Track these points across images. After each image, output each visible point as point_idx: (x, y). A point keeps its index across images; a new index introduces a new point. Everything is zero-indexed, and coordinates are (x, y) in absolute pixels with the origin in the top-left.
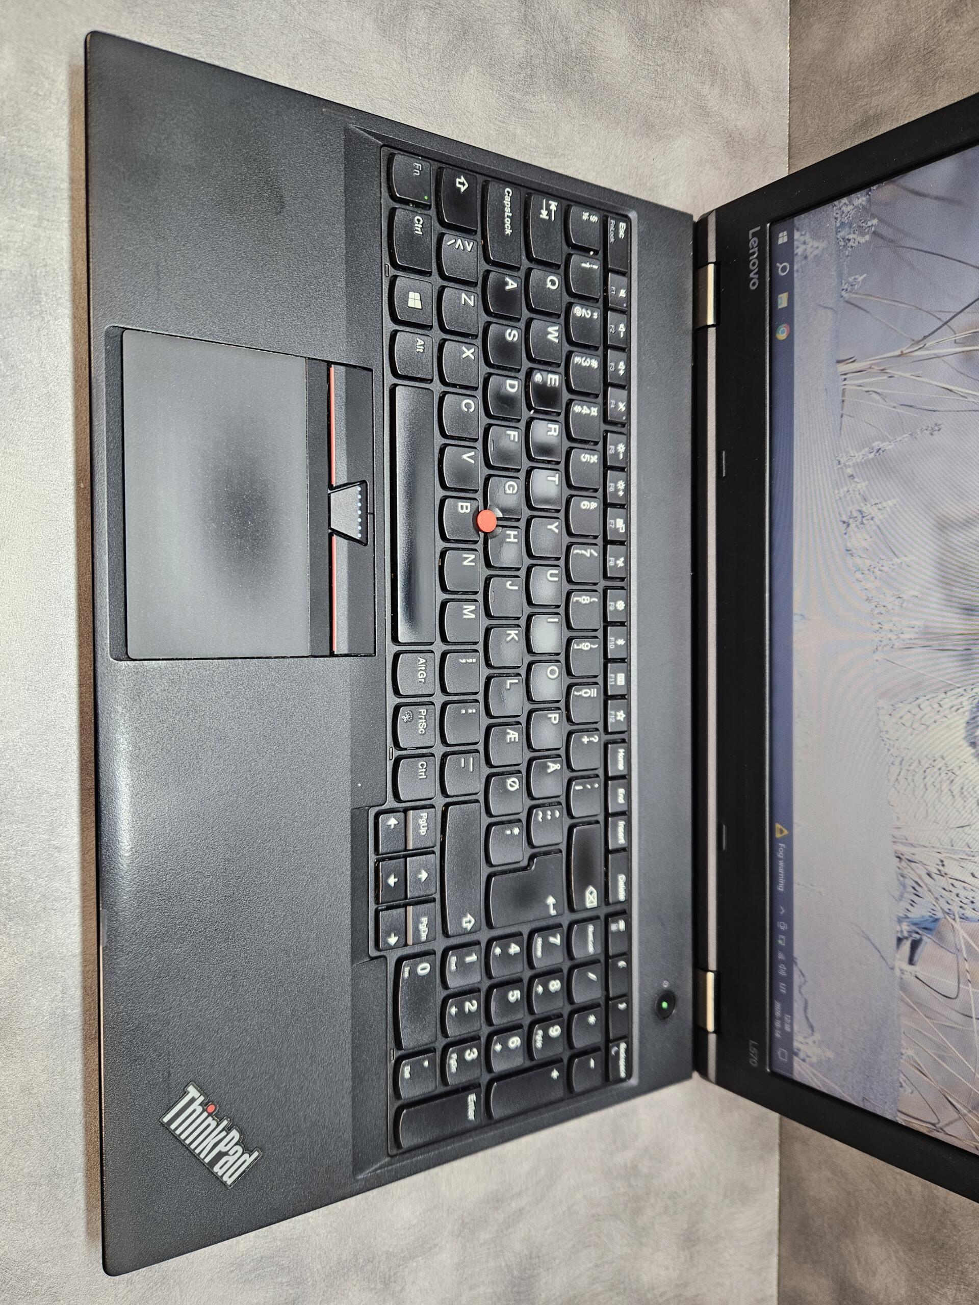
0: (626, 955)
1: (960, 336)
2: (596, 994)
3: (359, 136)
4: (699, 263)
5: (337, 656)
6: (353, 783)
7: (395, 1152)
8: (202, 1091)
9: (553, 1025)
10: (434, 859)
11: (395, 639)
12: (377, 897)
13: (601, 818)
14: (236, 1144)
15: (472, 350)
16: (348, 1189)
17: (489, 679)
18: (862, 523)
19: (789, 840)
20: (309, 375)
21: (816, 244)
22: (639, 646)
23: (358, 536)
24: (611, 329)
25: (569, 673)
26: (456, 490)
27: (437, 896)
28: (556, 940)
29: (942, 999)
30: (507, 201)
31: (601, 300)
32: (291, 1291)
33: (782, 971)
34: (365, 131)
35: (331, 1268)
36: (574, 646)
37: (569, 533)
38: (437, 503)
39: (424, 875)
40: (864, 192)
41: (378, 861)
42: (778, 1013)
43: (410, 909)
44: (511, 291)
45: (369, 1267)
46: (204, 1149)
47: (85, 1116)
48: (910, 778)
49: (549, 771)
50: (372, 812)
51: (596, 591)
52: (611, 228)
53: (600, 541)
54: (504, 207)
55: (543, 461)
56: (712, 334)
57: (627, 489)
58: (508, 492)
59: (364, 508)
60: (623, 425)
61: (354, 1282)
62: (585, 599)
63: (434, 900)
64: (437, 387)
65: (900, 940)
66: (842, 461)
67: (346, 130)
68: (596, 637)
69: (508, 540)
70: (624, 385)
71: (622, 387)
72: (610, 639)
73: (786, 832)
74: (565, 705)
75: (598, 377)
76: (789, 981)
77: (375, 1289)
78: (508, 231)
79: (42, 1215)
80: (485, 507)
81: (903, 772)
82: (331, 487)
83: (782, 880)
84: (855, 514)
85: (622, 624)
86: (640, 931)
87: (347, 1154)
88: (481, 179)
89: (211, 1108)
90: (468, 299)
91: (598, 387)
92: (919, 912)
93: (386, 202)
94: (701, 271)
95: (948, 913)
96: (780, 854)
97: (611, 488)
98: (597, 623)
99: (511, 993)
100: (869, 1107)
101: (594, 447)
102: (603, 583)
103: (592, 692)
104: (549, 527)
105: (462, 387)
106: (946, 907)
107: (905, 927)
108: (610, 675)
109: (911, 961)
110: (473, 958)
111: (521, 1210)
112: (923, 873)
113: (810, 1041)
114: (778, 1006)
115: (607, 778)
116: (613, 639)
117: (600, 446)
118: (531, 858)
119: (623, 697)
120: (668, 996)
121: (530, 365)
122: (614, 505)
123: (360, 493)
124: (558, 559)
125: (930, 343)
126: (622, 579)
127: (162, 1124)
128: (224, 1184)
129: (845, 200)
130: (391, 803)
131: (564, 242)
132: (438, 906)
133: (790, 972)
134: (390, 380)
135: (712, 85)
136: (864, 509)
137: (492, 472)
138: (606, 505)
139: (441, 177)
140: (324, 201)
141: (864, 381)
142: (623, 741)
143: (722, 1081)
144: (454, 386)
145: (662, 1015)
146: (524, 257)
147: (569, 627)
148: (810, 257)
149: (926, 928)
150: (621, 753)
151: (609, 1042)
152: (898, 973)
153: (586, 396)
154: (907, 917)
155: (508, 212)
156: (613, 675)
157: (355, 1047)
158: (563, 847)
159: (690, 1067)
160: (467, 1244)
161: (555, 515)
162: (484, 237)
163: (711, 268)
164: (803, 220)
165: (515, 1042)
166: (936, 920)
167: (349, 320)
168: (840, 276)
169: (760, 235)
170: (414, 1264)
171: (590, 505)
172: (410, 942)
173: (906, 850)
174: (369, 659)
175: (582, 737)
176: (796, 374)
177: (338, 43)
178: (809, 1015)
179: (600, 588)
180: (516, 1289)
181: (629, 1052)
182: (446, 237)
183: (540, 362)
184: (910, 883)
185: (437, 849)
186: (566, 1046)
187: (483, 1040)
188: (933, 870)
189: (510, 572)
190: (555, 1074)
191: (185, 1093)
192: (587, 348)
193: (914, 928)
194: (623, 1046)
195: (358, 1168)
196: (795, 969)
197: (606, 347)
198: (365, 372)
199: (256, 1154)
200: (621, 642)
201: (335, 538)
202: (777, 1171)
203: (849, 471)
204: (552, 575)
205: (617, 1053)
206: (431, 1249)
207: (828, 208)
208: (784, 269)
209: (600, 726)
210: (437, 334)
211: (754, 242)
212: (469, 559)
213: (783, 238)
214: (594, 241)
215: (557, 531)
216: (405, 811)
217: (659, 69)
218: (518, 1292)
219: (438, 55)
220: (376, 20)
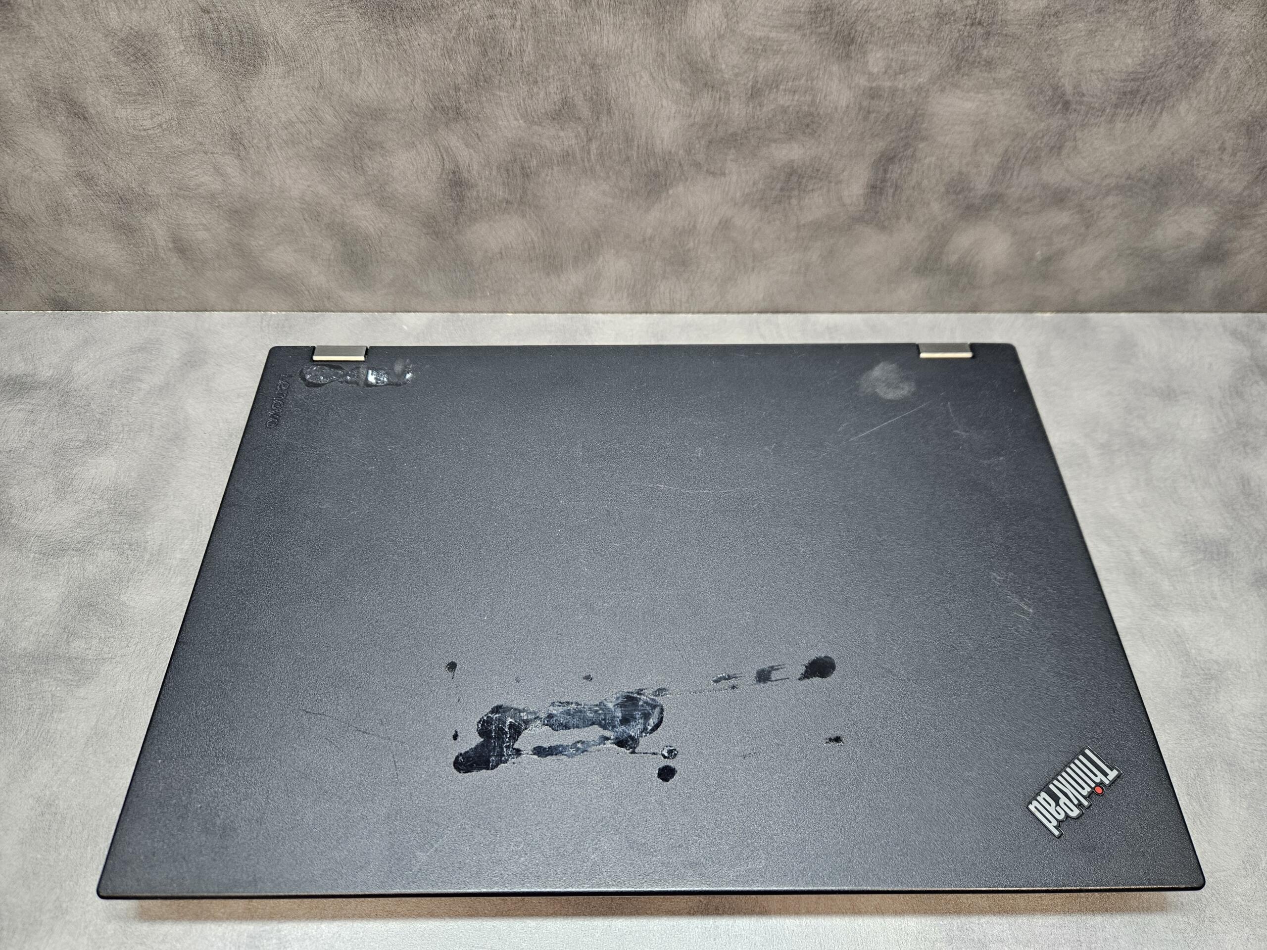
32: (1219, 767)
35: (1197, 730)
45: (1196, 693)
61: (1210, 708)
77: (1216, 688)
111: (1143, 552)
135: (141, 381)
160: (1174, 601)
170: (1193, 651)
177: (97, 721)
180: (1215, 557)
206: (1179, 636)
217: (127, 429)
218: (1218, 554)
219: (110, 630)
220: (78, 686)
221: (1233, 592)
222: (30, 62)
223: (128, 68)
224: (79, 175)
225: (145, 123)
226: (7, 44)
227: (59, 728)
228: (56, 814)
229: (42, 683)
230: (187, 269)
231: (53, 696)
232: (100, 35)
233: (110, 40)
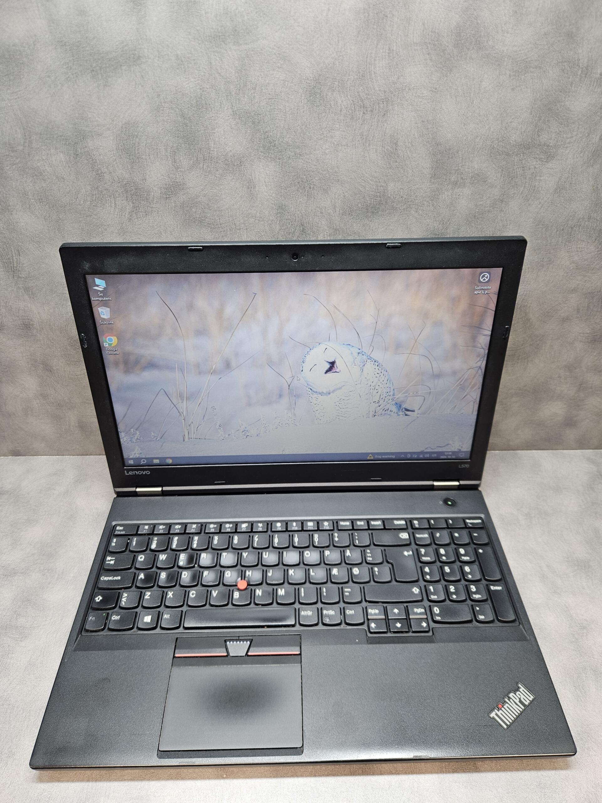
0: (428, 520)
1: (180, 401)
2: (446, 533)
3: (78, 644)
4: (135, 494)
5: (301, 652)
6: (356, 643)
7: (517, 622)
8: (492, 710)
9: (459, 552)
10: (389, 607)
11: (293, 626)
12: (406, 632)
13: (370, 532)
14: (515, 694)
15: (169, 592)
16: (534, 643)
17: (311, 583)
18: (247, 431)
19: (373, 454)
20: (179, 665)
21: (136, 450)
22: (296, 516)
23: (249, 643)
24: (161, 532)
25: (308, 547)
26: (229, 599)
27: (405, 605)
28: (423, 551)
29: (425, 401)
30: (106, 579)
31: (149, 536)
32: (589, 673)
33: (427, 456)
34: (75, 642)
35: (577, 654)
36: (296, 544)
37: (248, 548)
38: (234, 607)
39: (396, 611)
40: (119, 433)
41: (390, 632)
42: (445, 457)
43: (411, 617)
44: (145, 576)
45: (576, 636)
46: (518, 709)
47: (512, 771)
48: (344, 413)
49: (350, 555)
50: (369, 635)
51: (273, 536)
52: (119, 533)
53: (251, 534)
54: (109, 580)
55: (217, 560)
56: (165, 488)
57: (230, 523)
58: (230, 575)
59: (237, 640)
60: (202, 525)
61: (584, 643)
62: (276, 540)
63: (407, 606)
64: (185, 608)
65: (406, 415)
66: (222, 438)
67: (75, 650)
68: (292, 535)
69: (251, 575)
70: (185, 525)
71: (186, 526)
72: (293, 529)
73: (370, 455)
74: (321, 549)
75: (182, 536)
76: (430, 453)
77: (586, 633)
78: (119, 578)
79: (559, 792)
80: (236, 585)
81: (342, 415)
82: (227, 656)
83: (390, 457)
84: (243, 433)
85: (287, 524)
86: (418, 514)
87: (519, 644)
88: (96, 591)
89: (500, 706)
90: (148, 595)
91: (185, 537)
92: (394, 409)
93: (105, 633)
94: (138, 493)
95: (393, 400)
96: (380, 457)
97: (229, 530)
98: (286, 535)
99: (447, 571)
100: (474, 424)
101: (211, 538)
102: (269, 532)
103: (316, 537)
104: (245, 557)
105: (185, 597)
106: (391, 400)
107: (401, 413)
108: (309, 529)
109: (413, 411)
110: (431, 588)
111: (548, 566)
112: (379, 408)
113: (453, 445)
114: (442, 457)
115: (353, 529)
116: (293, 528)
117: (211, 535)
118: (388, 562)
119: (318, 523)
120: (445, 501)
121: (176, 566)
122: (236, 529)
123: (230, 642)
124: (259, 553)
125: (181, 411)
126: (268, 524)
127: (508, 728)
128: (533, 700)
129: (121, 440)
130: (365, 627)
131: (124, 553)
132: (410, 604)
133: (427, 453)
134: (181, 630)
135: (55, 490)
136: (242, 431)
137: (221, 583)
138: (236, 532)
139: (96, 608)
140: (105, 660)
141: (192, 432)
142: (337, 522)
143: (479, 477)
144: (184, 601)
145: (454, 504)
146: (130, 571)
147: (288, 547)
148: (141, 452)
149: (400, 407)
150: (342, 523)
151: (466, 527)
152: (418, 416)
153: (190, 542)
154: (397, 413)
155: (111, 578)
156: (309, 528)
157: (472, 641)
158: (383, 548)
159: (476, 492)
160: (564, 590)
161: (240, 554)
162: (121, 589)
163: (138, 490)
164: (125, 456)
165: (467, 569)
166: (396, 403)
167: (155, 648)
168: (150, 441)
169: (128, 471)
170: (574, 615)
171: (236, 539)
172: (425, 617)
173: (371, 414)
174: (302, 637)
175: (335, 541)
176: (187, 456)
177: (31, 658)
178: (443, 446)
179: (271, 534)
180: (583, 568)
181: (470, 518)
182: (121, 606)
183: (175, 563)
184: (384, 412)
185: (385, 605)
186: (469, 546)
187: (467, 583)
188: (377, 405)
189: (265, 574)
190: (481, 551)
191: (493, 718)
192: (169, 542)
193: (400, 410)
194: (468, 521)
195: (525, 639)
196: (425, 451)
197: (169, 533)
198: (178, 641)
199: (520, 685)
200: (294, 524)
201: (249, 654)
202: (526, 451)
203: (227, 436)
204: (266, 555)
205: (471, 523)
206: (567, 607)
207: (123, 446)
208: (144, 461)
209: (330, 533)
210: (162, 609)
211: (130, 473)
212: (259, 592)
213: (131, 462)
214: (124, 540)
215: (247, 553)
216: (368, 620)
217: (47, 513)
218: (585, 567)
219: (38, 612)
220: (21, 641)
221: (593, 585)
222: (32, 349)
223: (75, 351)
224: (41, 395)
225: (77, 373)
226: (24, 342)
227: (12, 662)
228: (9, 705)
229: (3, 640)
230: (82, 436)
231: (9, 646)
232: (66, 339)
233: (70, 340)
